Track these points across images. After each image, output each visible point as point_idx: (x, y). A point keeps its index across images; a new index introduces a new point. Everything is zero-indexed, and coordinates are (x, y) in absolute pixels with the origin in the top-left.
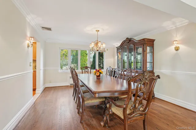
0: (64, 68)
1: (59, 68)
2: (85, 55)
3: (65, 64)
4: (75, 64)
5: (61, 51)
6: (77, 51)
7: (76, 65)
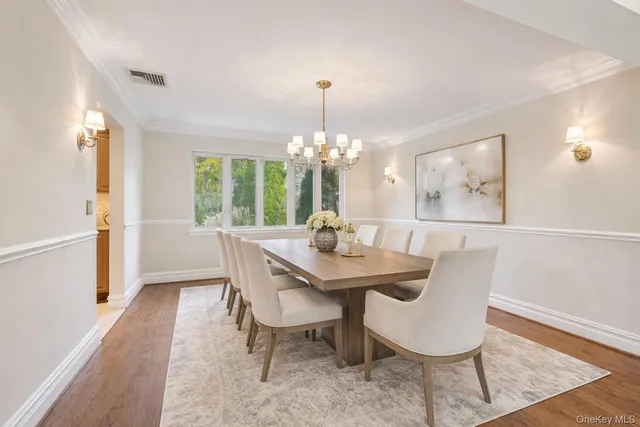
0: (209, 220)
1: (192, 220)
2: (278, 175)
3: (210, 206)
4: (246, 206)
5: (198, 164)
6: (251, 163)
7: (247, 210)
